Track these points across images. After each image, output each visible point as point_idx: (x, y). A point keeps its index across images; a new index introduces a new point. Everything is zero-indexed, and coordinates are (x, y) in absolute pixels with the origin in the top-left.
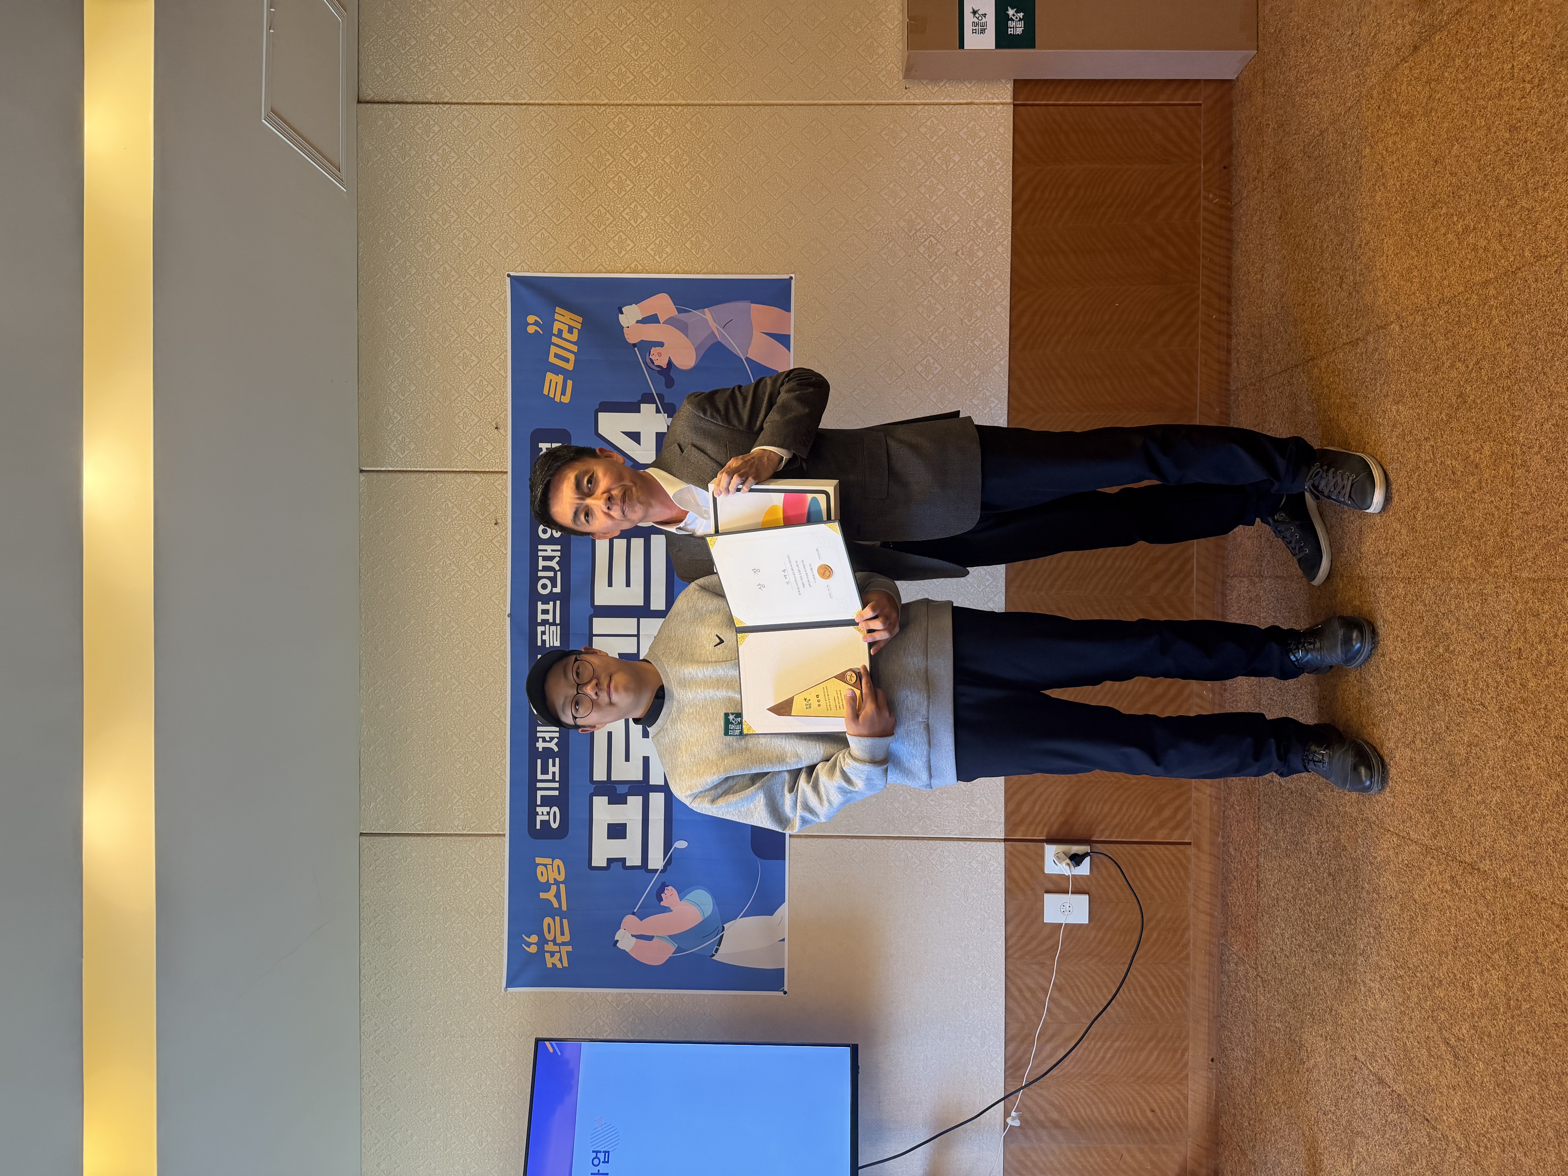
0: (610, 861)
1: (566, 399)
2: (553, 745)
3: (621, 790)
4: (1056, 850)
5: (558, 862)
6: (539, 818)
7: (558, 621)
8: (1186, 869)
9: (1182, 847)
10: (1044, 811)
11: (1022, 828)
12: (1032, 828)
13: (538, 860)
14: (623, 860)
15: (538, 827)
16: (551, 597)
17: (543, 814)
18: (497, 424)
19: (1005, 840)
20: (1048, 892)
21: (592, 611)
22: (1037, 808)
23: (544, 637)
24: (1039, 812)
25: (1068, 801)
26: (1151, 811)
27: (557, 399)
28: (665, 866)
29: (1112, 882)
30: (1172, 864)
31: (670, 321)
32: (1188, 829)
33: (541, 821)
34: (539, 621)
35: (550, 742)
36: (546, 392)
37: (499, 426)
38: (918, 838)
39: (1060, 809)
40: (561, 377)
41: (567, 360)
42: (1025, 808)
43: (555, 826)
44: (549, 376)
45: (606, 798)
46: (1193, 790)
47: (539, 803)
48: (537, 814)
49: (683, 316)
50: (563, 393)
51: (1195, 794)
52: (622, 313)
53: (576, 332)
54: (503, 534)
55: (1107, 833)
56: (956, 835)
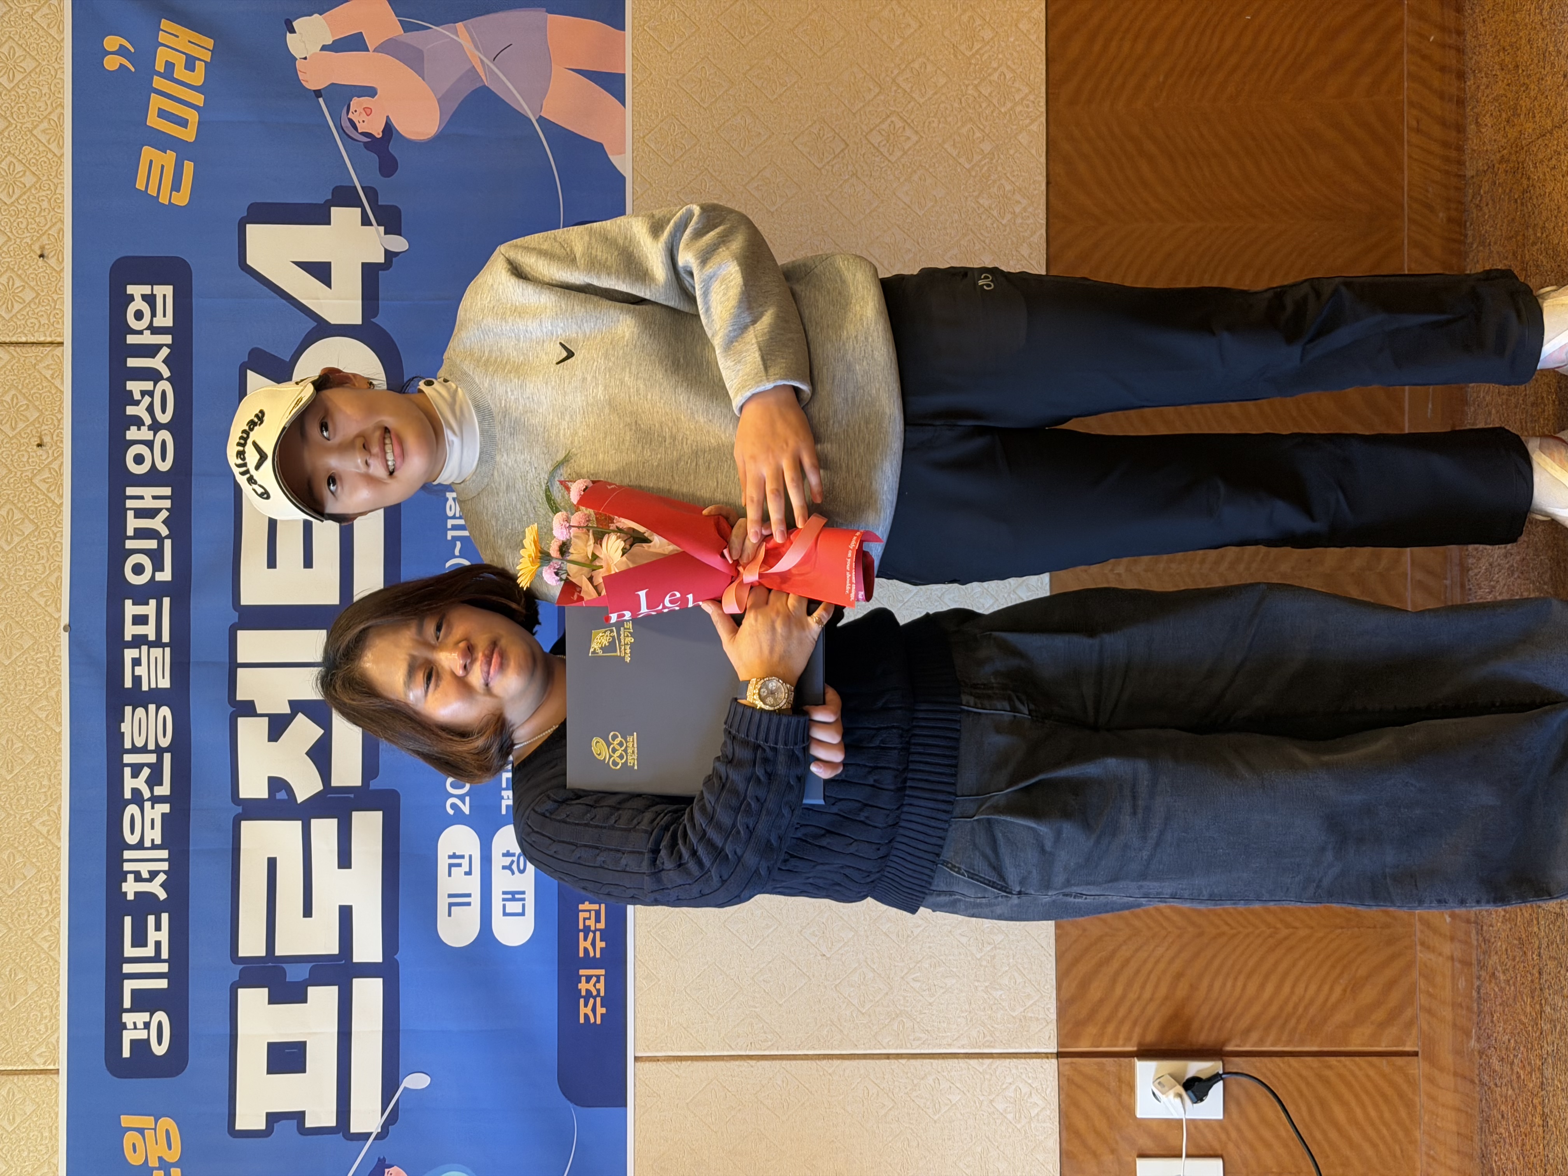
0: (273, 1118)
1: (182, 199)
2: (156, 888)
3: (295, 974)
4: (1157, 1071)
5: (167, 1123)
6: (128, 1036)
7: (166, 638)
8: (1409, 1105)
9: (1399, 1061)
10: (1132, 996)
11: (1092, 1030)
12: (1110, 1029)
13: (126, 1121)
14: (300, 1116)
15: (126, 1053)
16: (153, 591)
17: (135, 1028)
18: (42, 248)
19: (1059, 1055)
20: (1143, 1155)
21: (234, 617)
22: (1119, 991)
23: (138, 671)
24: (1123, 997)
25: (1179, 976)
26: (1338, 990)
27: (164, 199)
28: (385, 1127)
29: (1267, 1134)
30: (1383, 1095)
31: (389, 47)
32: (1410, 1024)
33: (133, 1042)
34: (128, 637)
35: (150, 880)
36: (140, 185)
37: (46, 253)
38: (888, 1056)
39: (1163, 990)
40: (170, 157)
41: (183, 123)
42: (1095, 992)
43: (159, 1050)
44: (148, 153)
45: (265, 991)
46: (1418, 948)
47: (127, 1004)
48: (124, 1027)
49: (413, 38)
50: (176, 186)
51: (1422, 955)
52: (293, 31)
53: (200, 67)
54: (55, 465)
55: (1255, 1036)
56: (963, 1047)
